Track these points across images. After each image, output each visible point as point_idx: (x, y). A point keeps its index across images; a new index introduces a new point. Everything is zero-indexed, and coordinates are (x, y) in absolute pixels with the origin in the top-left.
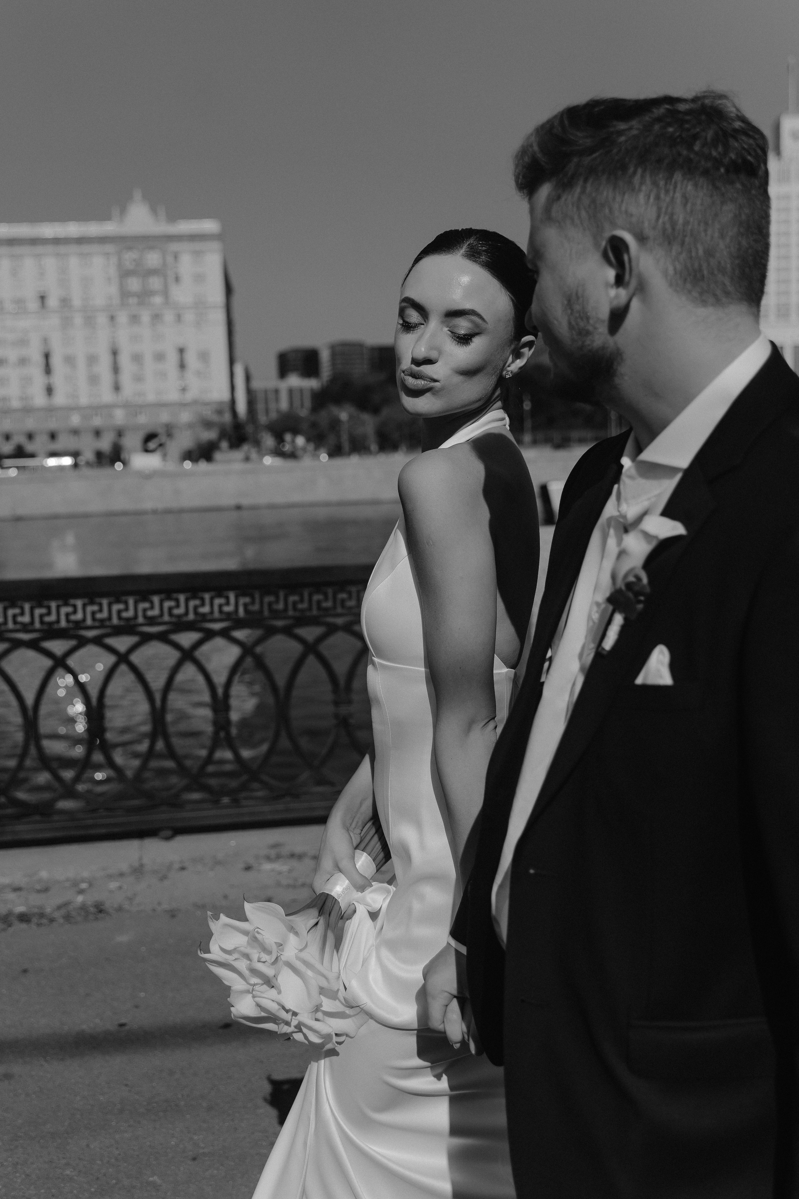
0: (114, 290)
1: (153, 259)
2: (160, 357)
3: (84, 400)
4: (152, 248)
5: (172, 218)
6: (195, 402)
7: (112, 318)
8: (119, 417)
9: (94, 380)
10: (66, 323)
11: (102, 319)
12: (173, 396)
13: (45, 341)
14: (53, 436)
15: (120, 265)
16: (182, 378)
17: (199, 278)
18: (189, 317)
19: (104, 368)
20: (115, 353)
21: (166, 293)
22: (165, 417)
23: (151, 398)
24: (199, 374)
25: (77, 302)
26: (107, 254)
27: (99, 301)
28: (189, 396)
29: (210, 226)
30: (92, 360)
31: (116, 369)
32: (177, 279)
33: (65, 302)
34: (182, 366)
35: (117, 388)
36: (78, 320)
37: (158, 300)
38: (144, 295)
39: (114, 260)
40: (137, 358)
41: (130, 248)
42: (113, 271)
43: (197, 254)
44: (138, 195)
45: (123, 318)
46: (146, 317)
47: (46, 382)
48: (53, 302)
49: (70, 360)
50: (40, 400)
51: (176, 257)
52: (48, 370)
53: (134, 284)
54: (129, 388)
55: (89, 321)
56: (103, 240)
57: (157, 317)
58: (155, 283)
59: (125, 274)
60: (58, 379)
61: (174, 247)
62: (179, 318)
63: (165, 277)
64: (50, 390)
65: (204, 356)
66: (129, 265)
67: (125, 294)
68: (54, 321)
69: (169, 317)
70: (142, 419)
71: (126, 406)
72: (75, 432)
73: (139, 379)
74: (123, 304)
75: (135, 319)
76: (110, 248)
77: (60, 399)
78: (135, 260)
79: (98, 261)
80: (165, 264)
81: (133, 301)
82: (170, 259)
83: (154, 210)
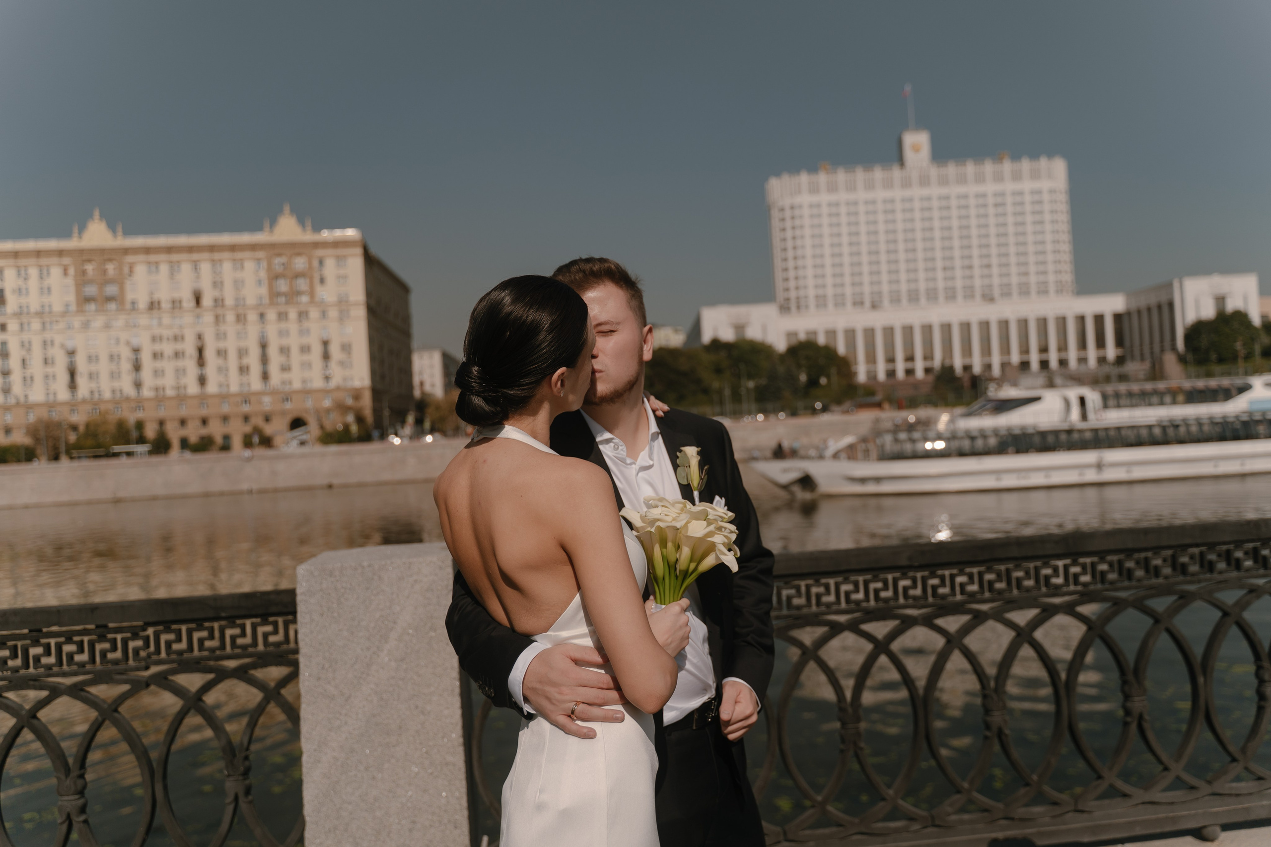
0: (264, 291)
1: (300, 263)
2: (305, 349)
3: (234, 388)
4: (299, 254)
5: (317, 229)
6: (338, 389)
7: (262, 316)
8: (267, 403)
9: (243, 370)
10: (218, 319)
11: (252, 317)
12: (318, 383)
13: (200, 337)
14: (204, 422)
15: (270, 268)
16: (326, 367)
17: (341, 279)
18: (333, 313)
19: (253, 360)
20: (264, 346)
21: (312, 294)
22: (309, 404)
23: (297, 385)
24: (342, 364)
25: (229, 301)
26: (258, 260)
27: (251, 301)
28: (333, 384)
29: (351, 233)
30: (242, 353)
31: (264, 360)
32: (322, 281)
33: (219, 302)
34: (326, 356)
35: (265, 376)
36: (230, 317)
37: (305, 299)
38: (292, 295)
39: (264, 264)
40: (284, 351)
41: (279, 255)
42: (263, 274)
43: (340, 259)
44: (287, 209)
45: (271, 315)
46: (293, 315)
47: (200, 372)
48: (207, 301)
49: (221, 353)
50: (193, 389)
51: (321, 262)
52: (201, 361)
53: (283, 286)
54: (276, 377)
55: (240, 319)
56: (253, 247)
57: (303, 315)
58: (302, 284)
59: (274, 277)
60: (210, 370)
61: (320, 252)
62: (324, 314)
63: (311, 279)
64: (202, 380)
65: (346, 348)
66: (279, 269)
67: (274, 295)
68: (208, 318)
69: (314, 313)
70: (288, 406)
71: (274, 393)
72: (225, 419)
73: (285, 368)
74: (272, 303)
75: (282, 316)
76: (261, 254)
77: (212, 388)
78: (283, 264)
79: (249, 265)
80: (310, 267)
81: (282, 299)
82: (315, 263)
83: (301, 222)
